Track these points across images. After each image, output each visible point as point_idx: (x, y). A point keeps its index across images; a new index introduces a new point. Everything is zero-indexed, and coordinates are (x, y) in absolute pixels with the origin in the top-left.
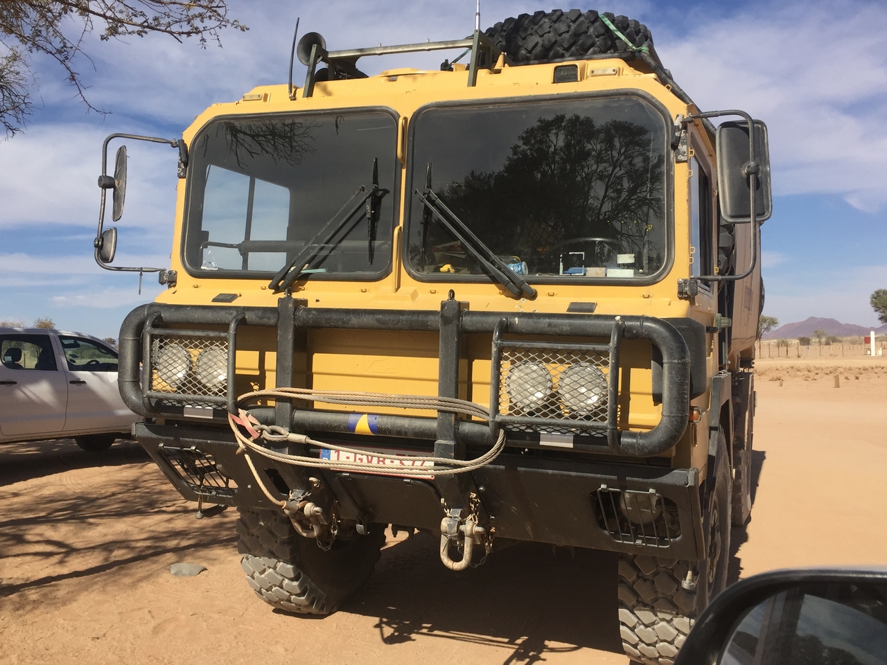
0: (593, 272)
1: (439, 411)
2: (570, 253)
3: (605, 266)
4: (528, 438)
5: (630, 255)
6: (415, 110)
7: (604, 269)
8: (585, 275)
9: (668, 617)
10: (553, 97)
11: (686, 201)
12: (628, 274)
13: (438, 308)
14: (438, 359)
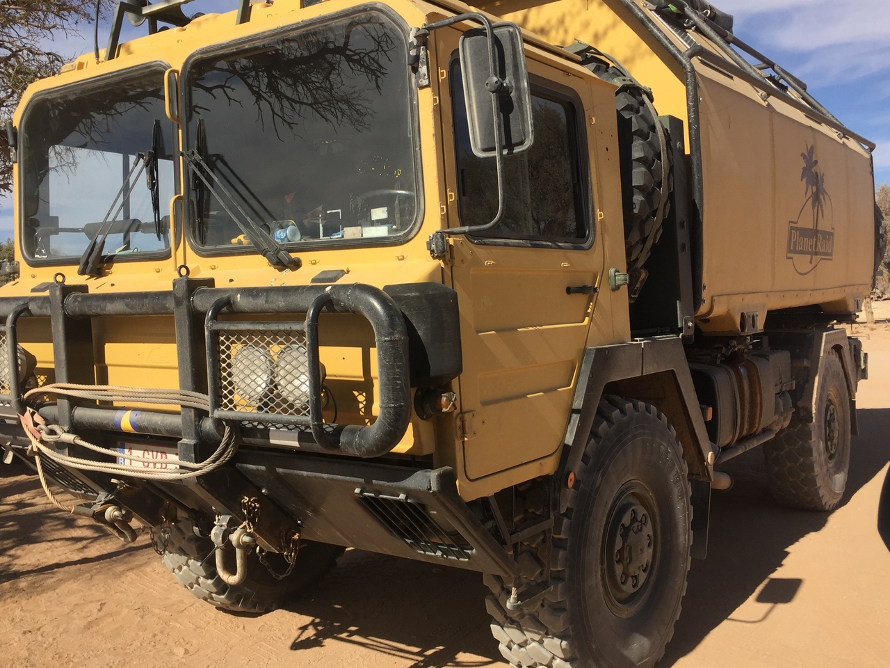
0: (350, 233)
1: (182, 406)
2: (328, 212)
3: (360, 225)
4: (259, 436)
5: (383, 208)
6: (184, 60)
7: (360, 227)
8: (343, 236)
9: (537, 637)
10: (300, 25)
11: (431, 135)
12: (381, 232)
13: (170, 288)
14: (175, 345)
